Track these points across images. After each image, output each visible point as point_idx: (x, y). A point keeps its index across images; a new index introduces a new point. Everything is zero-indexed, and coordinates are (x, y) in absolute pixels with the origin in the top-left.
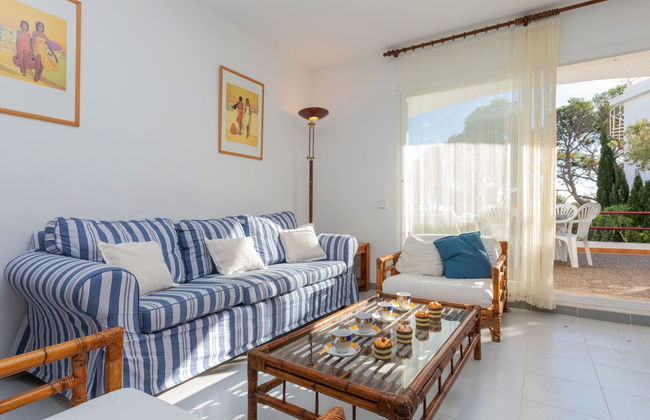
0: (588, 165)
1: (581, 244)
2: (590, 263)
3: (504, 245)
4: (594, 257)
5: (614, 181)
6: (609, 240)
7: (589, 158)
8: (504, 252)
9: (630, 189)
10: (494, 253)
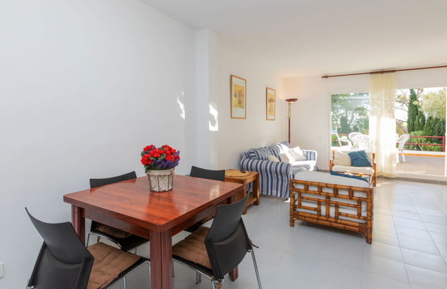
0: (402, 101)
1: (400, 152)
2: (404, 161)
3: (374, 155)
4: (406, 158)
5: (417, 114)
6: (413, 149)
7: (402, 96)
8: (374, 158)
9: (426, 119)
10: (370, 158)
